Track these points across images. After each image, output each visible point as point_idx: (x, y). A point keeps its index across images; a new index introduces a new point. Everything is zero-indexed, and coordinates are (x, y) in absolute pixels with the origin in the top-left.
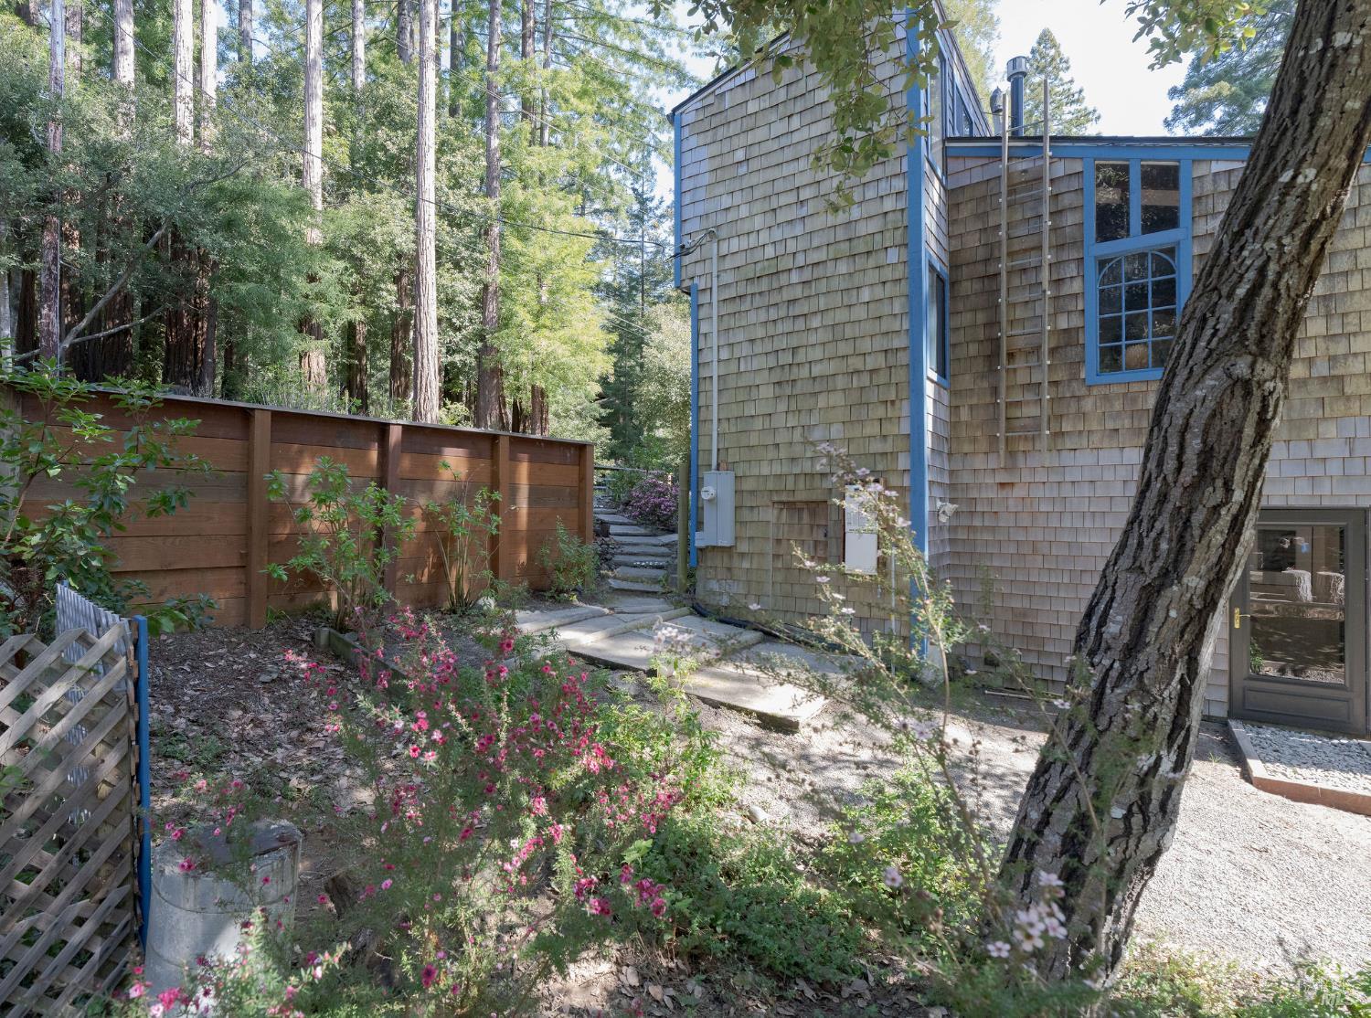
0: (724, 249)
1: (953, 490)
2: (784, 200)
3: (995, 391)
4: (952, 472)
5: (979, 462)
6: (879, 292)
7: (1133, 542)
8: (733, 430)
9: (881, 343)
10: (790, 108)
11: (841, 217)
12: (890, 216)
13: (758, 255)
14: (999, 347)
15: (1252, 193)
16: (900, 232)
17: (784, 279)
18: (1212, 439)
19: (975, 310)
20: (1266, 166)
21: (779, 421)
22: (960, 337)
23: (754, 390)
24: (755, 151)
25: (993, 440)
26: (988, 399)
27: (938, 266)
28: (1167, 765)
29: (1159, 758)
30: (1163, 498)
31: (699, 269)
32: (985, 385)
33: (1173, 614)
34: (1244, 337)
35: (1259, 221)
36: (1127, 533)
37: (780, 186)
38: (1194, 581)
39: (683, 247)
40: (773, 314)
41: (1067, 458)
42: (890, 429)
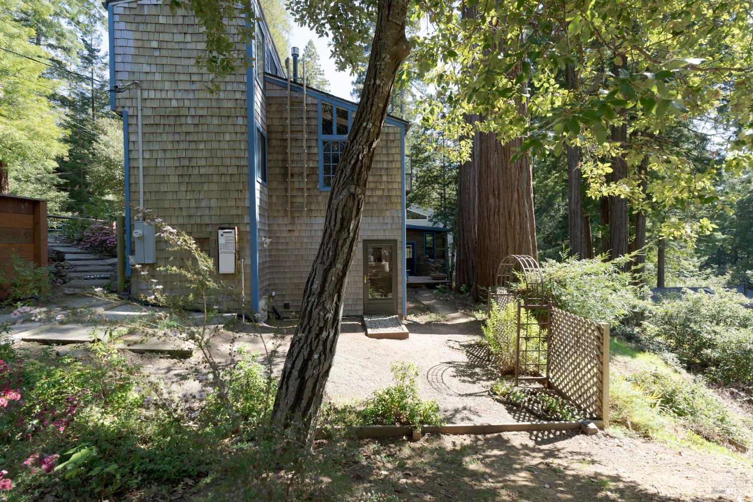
0: (145, 95)
1: (270, 233)
2: (182, 77)
3: (286, 190)
4: (269, 225)
5: (280, 221)
6: (234, 137)
7: (322, 252)
8: (154, 198)
9: (234, 162)
10: (185, 29)
11: (215, 96)
12: (239, 102)
13: (167, 104)
14: (287, 171)
15: (356, 127)
16: (243, 110)
17: (183, 120)
18: (344, 214)
19: (278, 153)
20: (360, 119)
21: (181, 195)
22: (272, 164)
23: (166, 178)
24: (165, 45)
25: (285, 211)
26: (284, 194)
27: (261, 130)
28: (332, 335)
29: (329, 332)
30: (331, 235)
31: (128, 103)
32: (283, 187)
33: (333, 279)
34: (353, 179)
35: (358, 138)
36: (320, 249)
37: (179, 69)
38: (339, 266)
39: (116, 87)
40: (177, 138)
41: (313, 220)
42: (239, 203)
